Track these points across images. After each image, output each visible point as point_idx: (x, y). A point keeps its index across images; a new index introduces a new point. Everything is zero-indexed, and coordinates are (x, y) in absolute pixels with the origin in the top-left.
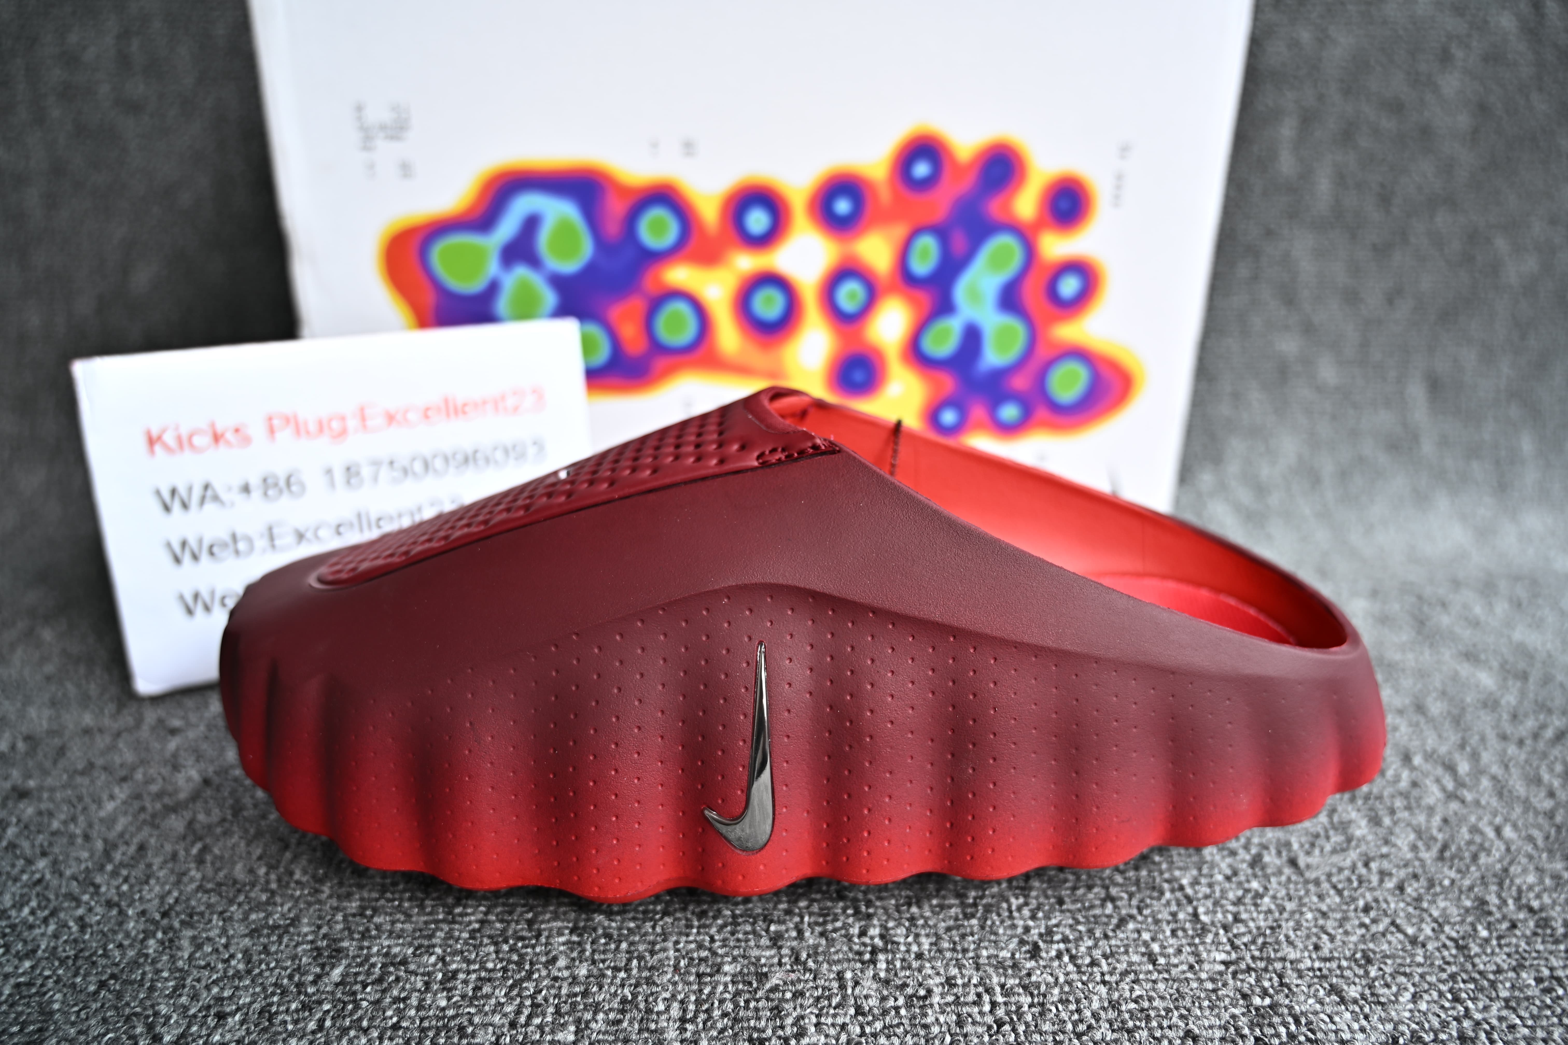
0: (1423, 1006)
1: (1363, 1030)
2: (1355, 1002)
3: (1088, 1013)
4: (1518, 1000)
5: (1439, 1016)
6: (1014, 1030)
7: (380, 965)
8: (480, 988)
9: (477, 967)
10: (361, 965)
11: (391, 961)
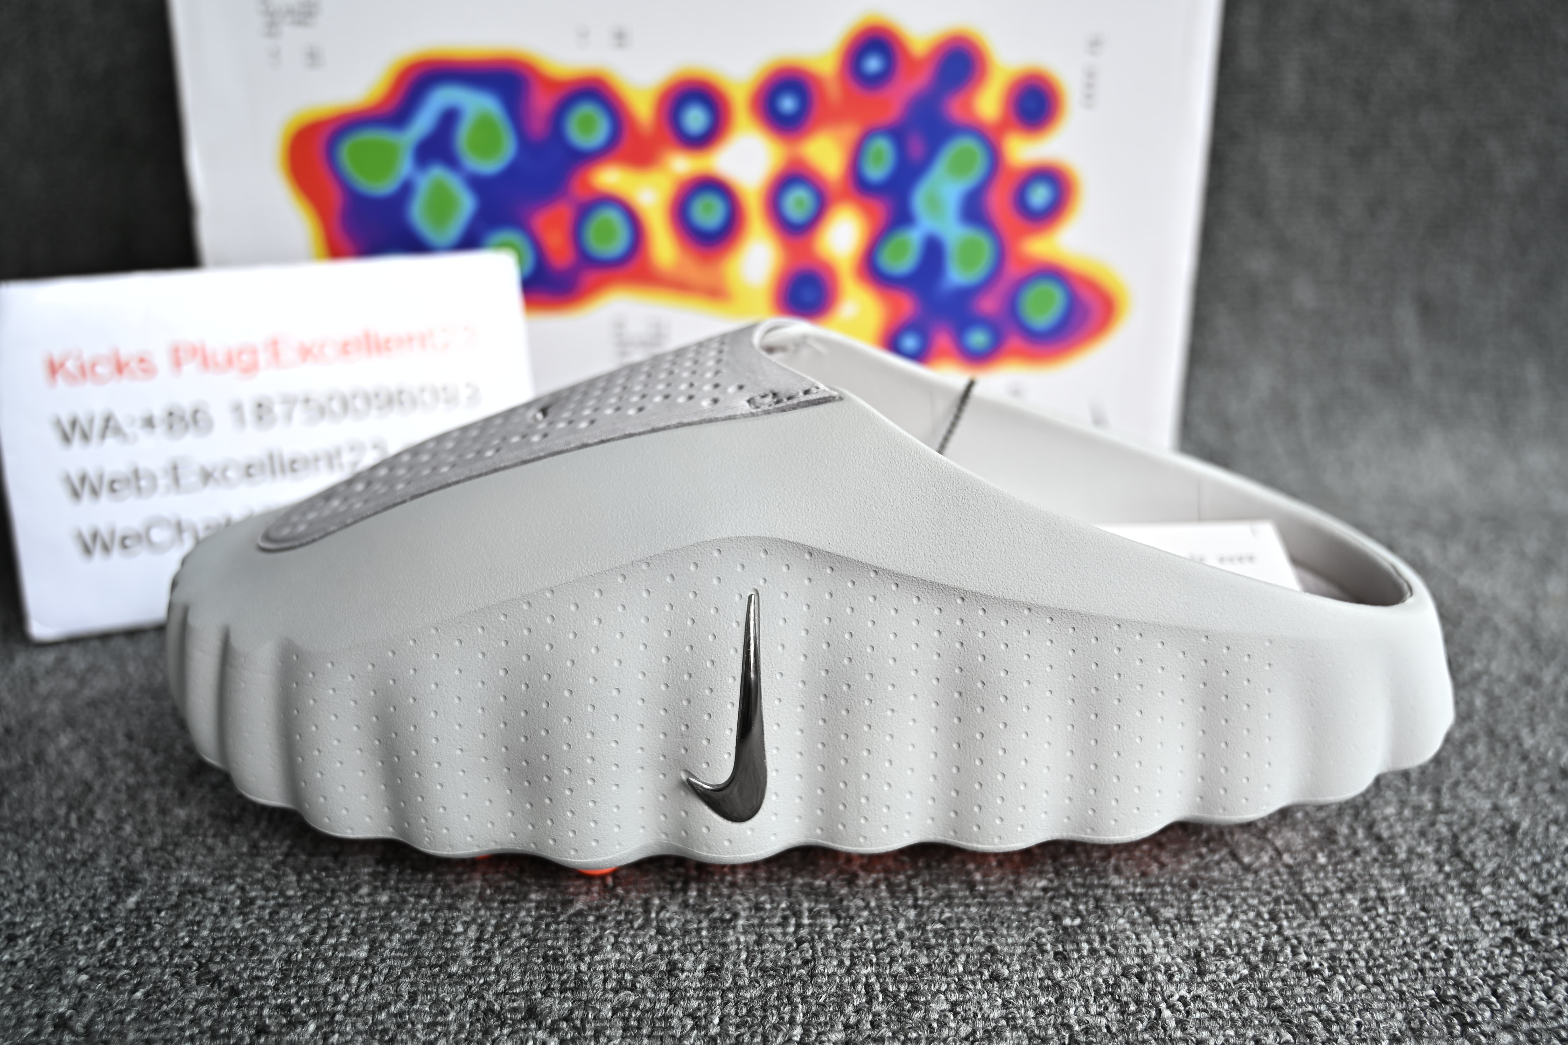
0: (1237, 925)
1: (1167, 945)
2: (1167, 921)
3: (892, 933)
4: (1334, 919)
5: (1250, 933)
6: (813, 948)
7: (177, 893)
8: (278, 913)
9: (276, 894)
10: (158, 893)
11: (188, 889)
